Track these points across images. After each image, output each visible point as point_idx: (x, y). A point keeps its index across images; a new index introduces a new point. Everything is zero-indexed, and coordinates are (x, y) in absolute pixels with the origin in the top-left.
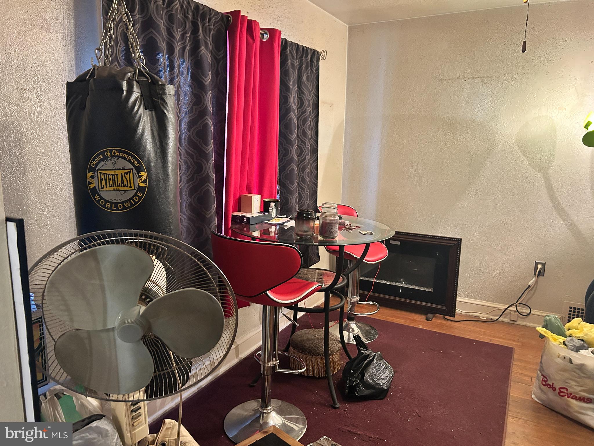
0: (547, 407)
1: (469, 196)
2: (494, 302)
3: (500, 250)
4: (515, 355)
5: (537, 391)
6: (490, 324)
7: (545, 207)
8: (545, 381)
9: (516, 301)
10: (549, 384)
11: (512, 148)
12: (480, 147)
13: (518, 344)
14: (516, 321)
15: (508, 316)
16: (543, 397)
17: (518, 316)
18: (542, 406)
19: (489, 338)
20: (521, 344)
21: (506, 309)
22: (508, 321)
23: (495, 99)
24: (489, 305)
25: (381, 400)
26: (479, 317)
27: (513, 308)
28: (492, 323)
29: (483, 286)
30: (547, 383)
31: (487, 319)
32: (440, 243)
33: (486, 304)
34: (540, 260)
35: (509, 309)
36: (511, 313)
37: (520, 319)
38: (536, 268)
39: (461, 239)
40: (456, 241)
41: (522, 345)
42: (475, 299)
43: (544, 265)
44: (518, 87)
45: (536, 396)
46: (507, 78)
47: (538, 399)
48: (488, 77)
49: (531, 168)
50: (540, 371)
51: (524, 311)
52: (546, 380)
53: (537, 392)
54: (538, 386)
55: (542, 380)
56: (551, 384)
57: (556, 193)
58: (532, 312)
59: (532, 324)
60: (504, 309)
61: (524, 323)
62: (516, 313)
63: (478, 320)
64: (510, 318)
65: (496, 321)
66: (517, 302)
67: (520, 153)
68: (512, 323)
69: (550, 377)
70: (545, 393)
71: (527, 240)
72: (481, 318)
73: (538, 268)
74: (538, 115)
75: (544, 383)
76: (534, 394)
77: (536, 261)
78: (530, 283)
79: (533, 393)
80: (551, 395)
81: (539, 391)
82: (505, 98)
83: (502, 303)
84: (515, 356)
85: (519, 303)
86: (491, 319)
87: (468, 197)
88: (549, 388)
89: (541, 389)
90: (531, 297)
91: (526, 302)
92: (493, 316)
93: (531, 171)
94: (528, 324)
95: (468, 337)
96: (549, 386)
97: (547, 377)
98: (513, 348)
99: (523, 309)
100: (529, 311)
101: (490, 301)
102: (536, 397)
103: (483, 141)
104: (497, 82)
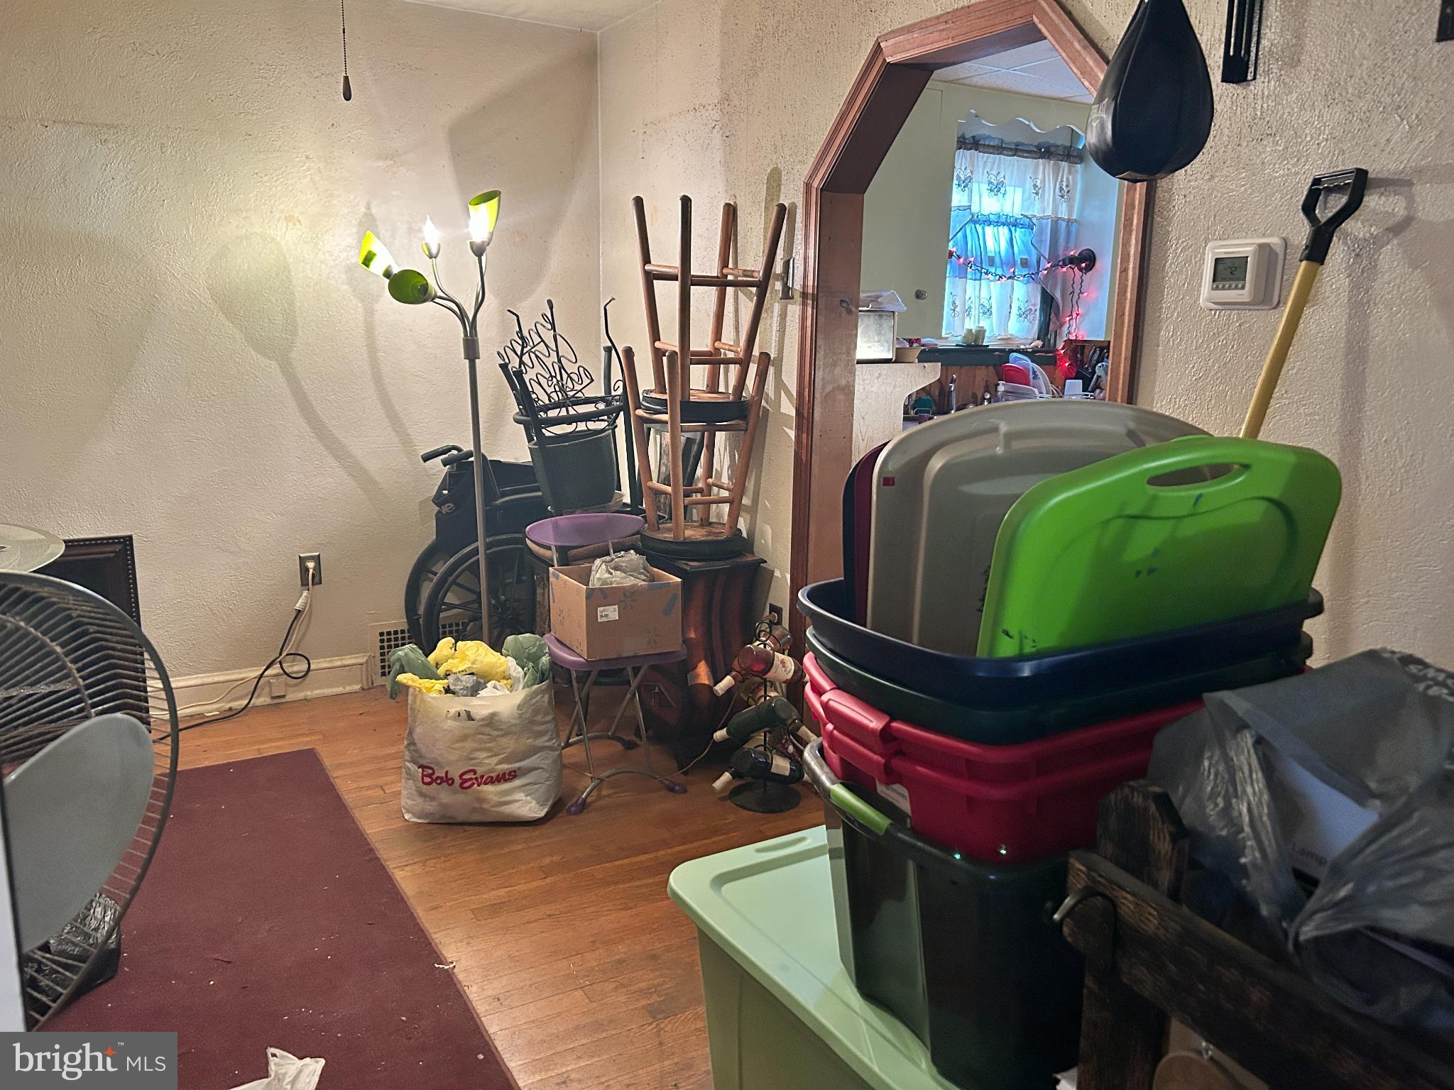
0: (441, 824)
1: (117, 428)
2: (227, 670)
3: (219, 547)
4: (325, 760)
5: (413, 803)
6: (234, 719)
7: (298, 436)
8: (430, 776)
9: (279, 651)
10: (438, 778)
11: (203, 306)
12: (121, 302)
13: (313, 738)
14: (283, 696)
15: (267, 690)
16: (430, 807)
17: (286, 684)
18: (430, 827)
19: (255, 748)
20: (321, 737)
21: (262, 675)
22: (269, 701)
23: (135, 183)
24: (216, 679)
25: (112, 981)
26: (201, 715)
27: (275, 670)
28: (242, 716)
29: (194, 639)
30: (437, 774)
31: (221, 712)
32: (93, 556)
33: (210, 680)
34: (307, 552)
35: (266, 673)
36: (270, 682)
37: (291, 689)
38: (304, 570)
39: (130, 538)
40: (119, 543)
41: (324, 736)
42: (180, 676)
43: (317, 559)
44: (189, 159)
45: (412, 813)
46: (155, 136)
47: (419, 818)
48: (109, 127)
49: (253, 353)
50: (413, 761)
51: (295, 669)
52: (430, 771)
53: (415, 805)
54: (415, 792)
55: (423, 776)
56: (444, 775)
57: (314, 403)
58: (312, 667)
59: (317, 692)
60: (255, 678)
61: (301, 695)
62: (281, 680)
63: (201, 721)
64: (270, 694)
65: (247, 709)
66: (280, 654)
67: (222, 317)
68: (278, 703)
69: (438, 763)
70: (433, 799)
71: (275, 513)
72: (207, 715)
73: (308, 570)
74: (244, 231)
75: (427, 780)
76: (408, 812)
77: (301, 555)
78: (298, 606)
79: (404, 811)
80: (446, 796)
81: (420, 800)
82: (161, 183)
83: (246, 667)
84: (327, 762)
85: (287, 655)
86: (230, 709)
87: (114, 430)
88: (439, 784)
89: (422, 794)
90: (304, 635)
91: (297, 649)
92: (230, 701)
93: (255, 358)
94: (309, 694)
95: (207, 764)
96: (439, 781)
97: (432, 766)
98: (313, 749)
99: (292, 666)
100: (307, 666)
101: (218, 669)
102: (415, 816)
103: (127, 287)
104: (133, 142)
